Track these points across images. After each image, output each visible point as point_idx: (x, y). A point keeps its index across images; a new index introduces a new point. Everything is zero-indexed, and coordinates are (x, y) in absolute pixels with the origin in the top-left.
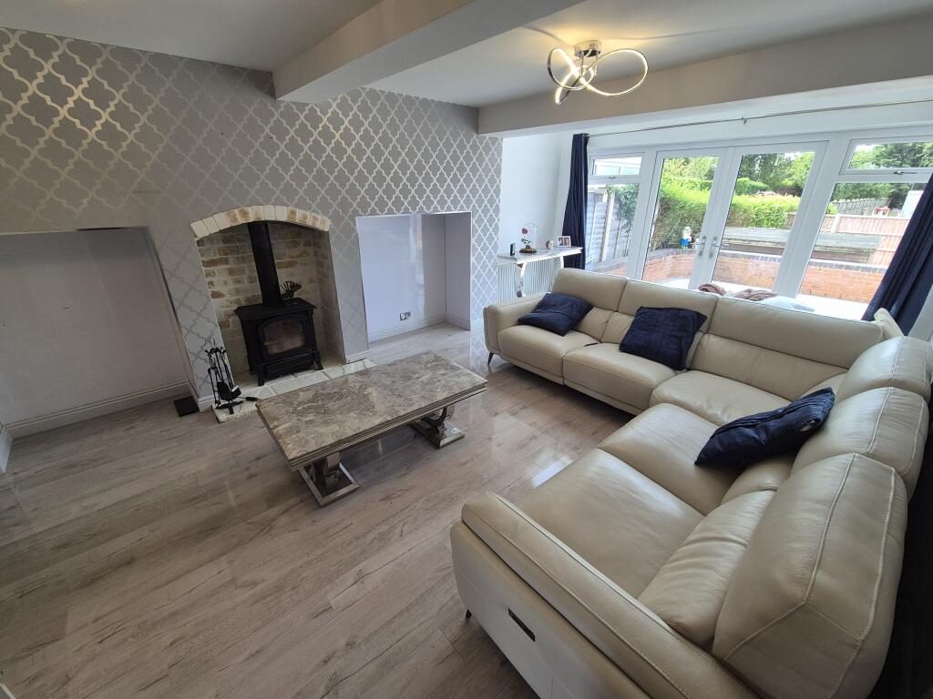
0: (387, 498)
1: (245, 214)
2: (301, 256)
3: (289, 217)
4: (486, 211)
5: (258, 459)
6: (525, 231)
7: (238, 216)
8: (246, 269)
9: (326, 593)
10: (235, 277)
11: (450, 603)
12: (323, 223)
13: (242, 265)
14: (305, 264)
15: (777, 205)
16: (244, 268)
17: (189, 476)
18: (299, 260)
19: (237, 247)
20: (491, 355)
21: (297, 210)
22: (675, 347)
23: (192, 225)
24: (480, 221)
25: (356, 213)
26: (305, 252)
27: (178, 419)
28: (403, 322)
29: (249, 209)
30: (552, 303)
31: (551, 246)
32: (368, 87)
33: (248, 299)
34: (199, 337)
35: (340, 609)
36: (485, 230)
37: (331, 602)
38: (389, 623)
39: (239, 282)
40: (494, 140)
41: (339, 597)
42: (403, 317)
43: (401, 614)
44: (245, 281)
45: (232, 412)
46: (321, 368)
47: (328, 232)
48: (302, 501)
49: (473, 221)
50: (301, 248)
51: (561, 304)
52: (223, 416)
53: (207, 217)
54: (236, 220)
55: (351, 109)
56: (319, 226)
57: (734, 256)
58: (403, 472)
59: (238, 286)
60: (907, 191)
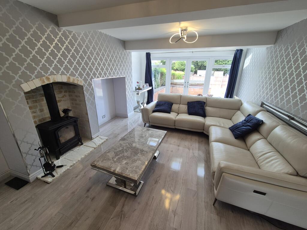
0: (156, 182)
1: (48, 79)
2: (63, 97)
3: (67, 80)
4: (129, 76)
5: (88, 191)
6: (138, 83)
7: (45, 80)
8: (38, 105)
9: (169, 225)
10: (33, 110)
11: (206, 204)
12: (81, 82)
13: (36, 104)
14: (65, 101)
15: (181, 74)
16: (37, 105)
17: (56, 215)
18: (62, 99)
19: (33, 95)
20: (145, 124)
21: (71, 77)
22: (202, 111)
23: (20, 85)
24: (128, 80)
25: (92, 78)
26: (65, 95)
27: (18, 191)
28: (104, 119)
29: (50, 77)
30: (161, 104)
31: (144, 87)
32: (99, 31)
33: (40, 120)
34: (28, 143)
35: (179, 227)
36: (129, 83)
37: (174, 227)
38: (197, 221)
39: (35, 112)
40: (129, 52)
41: (175, 224)
42: (103, 117)
43: (197, 216)
44: (38, 111)
45: (53, 176)
46: (82, 144)
47: (82, 86)
48: (126, 198)
49: (126, 79)
50: (63, 94)
51: (165, 104)
52: (49, 179)
53: (29, 81)
54: (44, 82)
55: (88, 36)
56: (79, 83)
57: (179, 87)
58: (152, 171)
59: (34, 114)
60: (197, 70)
